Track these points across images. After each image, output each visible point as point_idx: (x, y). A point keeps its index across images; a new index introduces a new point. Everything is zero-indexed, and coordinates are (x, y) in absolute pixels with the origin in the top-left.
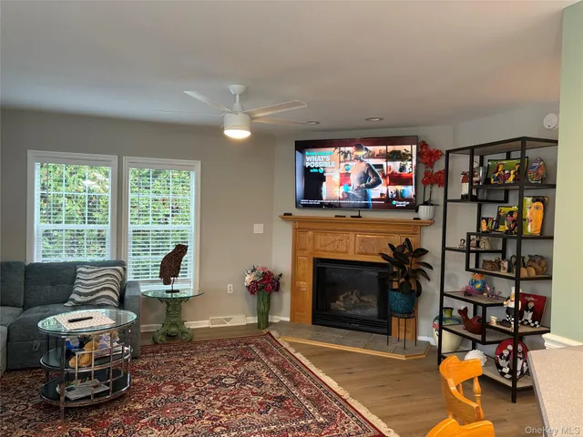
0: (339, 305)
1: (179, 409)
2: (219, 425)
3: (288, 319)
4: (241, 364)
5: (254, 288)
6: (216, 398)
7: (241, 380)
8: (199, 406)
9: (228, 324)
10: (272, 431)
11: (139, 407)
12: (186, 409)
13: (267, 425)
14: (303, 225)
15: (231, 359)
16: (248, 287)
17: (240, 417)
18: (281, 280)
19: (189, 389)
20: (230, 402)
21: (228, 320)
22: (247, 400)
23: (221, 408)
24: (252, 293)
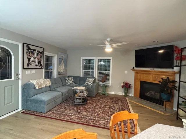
0: (148, 94)
1: (93, 110)
2: (98, 116)
3: (133, 96)
4: (113, 104)
5: (123, 87)
6: (102, 110)
7: (110, 107)
8: (97, 111)
9: (118, 94)
10: (107, 122)
11: (87, 107)
12: (94, 110)
13: (108, 120)
14: (138, 72)
15: (112, 102)
16: (122, 86)
17: (103, 116)
18: (131, 85)
19: (98, 106)
20: (104, 112)
21: (118, 93)
22: (108, 112)
23: (101, 113)
24: (123, 88)
